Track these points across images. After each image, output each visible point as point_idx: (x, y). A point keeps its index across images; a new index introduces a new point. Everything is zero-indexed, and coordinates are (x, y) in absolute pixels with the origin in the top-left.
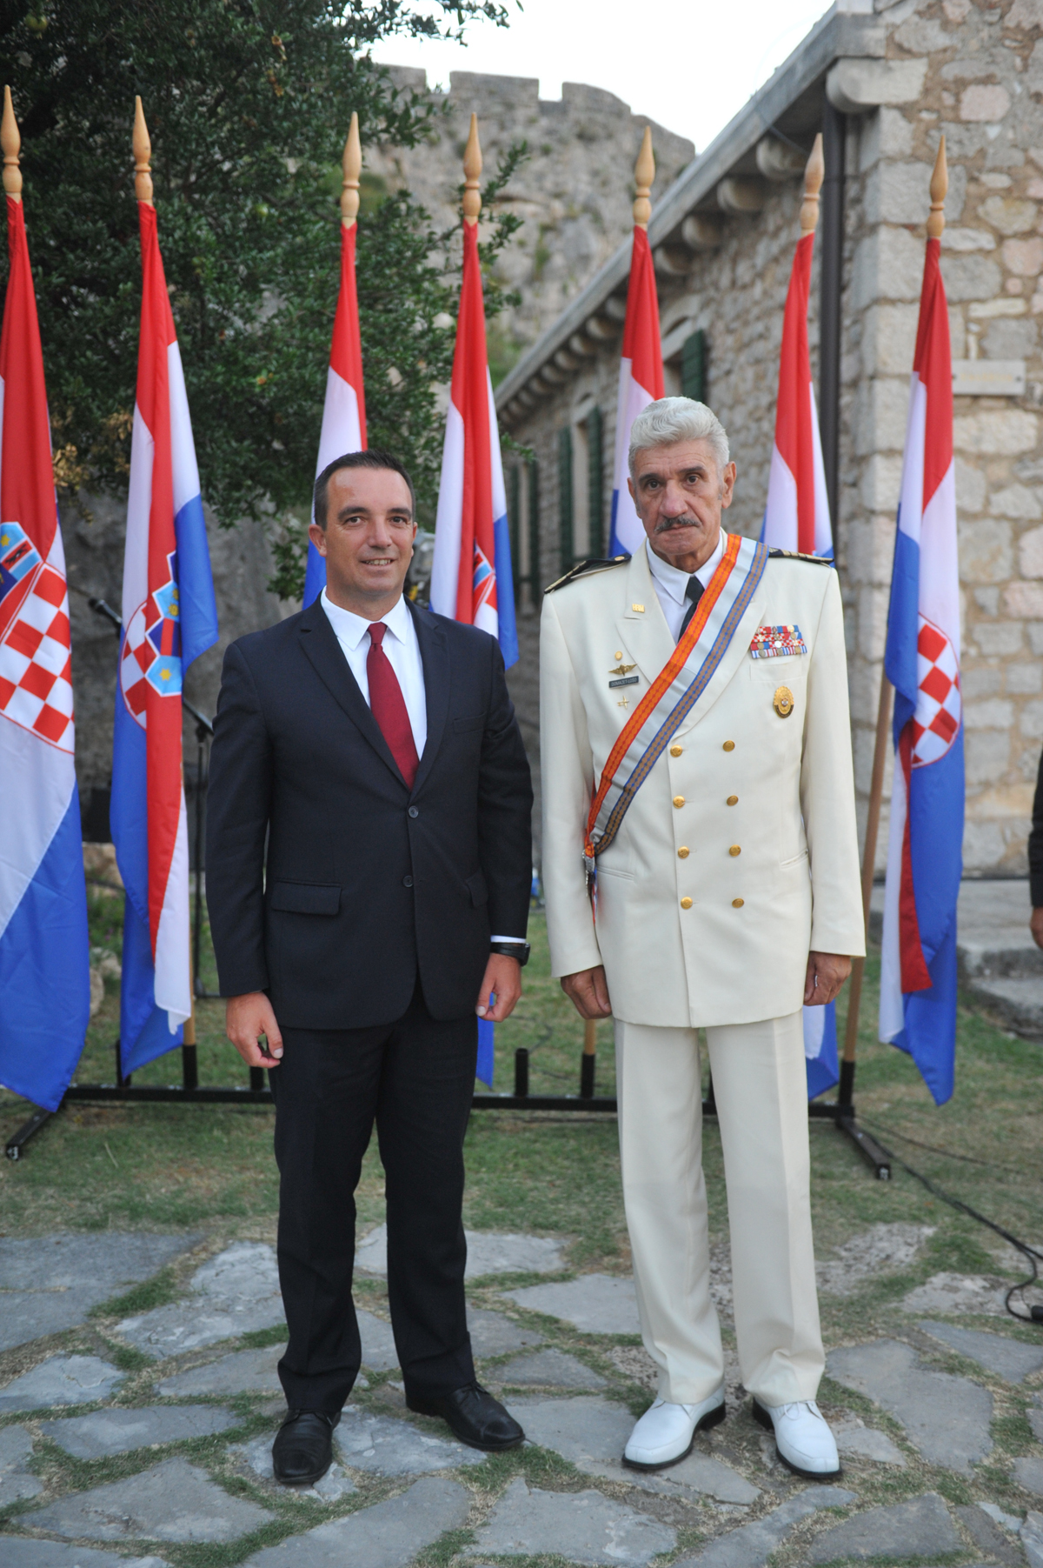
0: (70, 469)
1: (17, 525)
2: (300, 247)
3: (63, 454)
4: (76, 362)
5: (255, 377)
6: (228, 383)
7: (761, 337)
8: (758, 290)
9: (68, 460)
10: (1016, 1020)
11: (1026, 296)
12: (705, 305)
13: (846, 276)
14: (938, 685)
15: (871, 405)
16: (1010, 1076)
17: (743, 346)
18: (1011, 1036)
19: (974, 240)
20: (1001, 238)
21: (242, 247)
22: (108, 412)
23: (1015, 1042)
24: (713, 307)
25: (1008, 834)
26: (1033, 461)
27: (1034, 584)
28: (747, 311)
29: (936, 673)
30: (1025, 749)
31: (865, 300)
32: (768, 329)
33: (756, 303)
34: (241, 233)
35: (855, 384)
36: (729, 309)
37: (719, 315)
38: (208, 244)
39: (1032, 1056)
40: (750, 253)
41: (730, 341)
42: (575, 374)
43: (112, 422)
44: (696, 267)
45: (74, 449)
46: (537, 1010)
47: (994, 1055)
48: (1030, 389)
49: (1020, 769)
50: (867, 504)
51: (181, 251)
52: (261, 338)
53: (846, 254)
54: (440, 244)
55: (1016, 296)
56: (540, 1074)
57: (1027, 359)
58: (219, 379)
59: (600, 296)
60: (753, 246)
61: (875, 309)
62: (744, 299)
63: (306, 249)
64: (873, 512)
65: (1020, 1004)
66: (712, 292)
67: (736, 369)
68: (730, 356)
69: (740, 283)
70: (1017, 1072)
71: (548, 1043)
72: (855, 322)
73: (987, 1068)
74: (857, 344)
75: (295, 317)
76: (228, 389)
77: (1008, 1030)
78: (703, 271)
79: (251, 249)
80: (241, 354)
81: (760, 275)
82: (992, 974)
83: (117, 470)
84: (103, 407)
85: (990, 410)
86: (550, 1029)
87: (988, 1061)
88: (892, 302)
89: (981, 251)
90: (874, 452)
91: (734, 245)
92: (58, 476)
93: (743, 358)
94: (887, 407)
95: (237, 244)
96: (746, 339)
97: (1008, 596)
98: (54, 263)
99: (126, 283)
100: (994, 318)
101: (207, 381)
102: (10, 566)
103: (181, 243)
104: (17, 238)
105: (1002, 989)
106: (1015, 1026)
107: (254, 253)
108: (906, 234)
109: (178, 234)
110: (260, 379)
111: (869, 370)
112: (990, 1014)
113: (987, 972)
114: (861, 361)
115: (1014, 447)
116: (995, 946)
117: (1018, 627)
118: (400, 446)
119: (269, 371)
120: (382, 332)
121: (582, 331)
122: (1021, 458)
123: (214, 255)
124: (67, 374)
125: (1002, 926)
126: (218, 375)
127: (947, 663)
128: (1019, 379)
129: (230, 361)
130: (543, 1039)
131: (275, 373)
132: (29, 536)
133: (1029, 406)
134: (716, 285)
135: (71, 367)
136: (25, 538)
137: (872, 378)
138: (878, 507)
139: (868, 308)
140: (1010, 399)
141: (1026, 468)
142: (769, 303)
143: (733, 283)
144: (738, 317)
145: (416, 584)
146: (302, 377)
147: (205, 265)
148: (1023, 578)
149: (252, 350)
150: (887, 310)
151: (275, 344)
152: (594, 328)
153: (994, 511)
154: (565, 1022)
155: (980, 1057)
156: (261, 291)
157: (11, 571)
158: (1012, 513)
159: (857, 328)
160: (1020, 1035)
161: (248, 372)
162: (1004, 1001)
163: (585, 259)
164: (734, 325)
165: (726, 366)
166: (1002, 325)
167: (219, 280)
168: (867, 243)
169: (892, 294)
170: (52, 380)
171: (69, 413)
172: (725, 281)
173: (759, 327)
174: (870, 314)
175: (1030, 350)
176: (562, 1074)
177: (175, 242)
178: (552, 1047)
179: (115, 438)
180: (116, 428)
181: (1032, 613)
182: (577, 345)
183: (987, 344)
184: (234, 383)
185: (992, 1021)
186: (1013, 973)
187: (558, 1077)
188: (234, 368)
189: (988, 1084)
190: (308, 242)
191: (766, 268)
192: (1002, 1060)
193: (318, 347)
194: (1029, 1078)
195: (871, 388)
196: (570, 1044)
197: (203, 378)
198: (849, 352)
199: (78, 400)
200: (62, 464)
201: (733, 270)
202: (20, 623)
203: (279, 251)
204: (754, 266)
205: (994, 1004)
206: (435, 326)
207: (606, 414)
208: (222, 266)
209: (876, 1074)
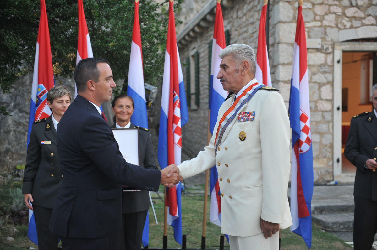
0: (57, 69)
1: (42, 85)
2: (122, 7)
3: (55, 65)
4: (58, 39)
5: (109, 43)
6: (102, 45)
7: (245, 32)
8: (244, 19)
9: (56, 67)
10: (325, 226)
11: (321, 21)
12: (229, 23)
13: (270, 15)
14: (306, 130)
15: (278, 51)
16: (324, 243)
17: (240, 35)
18: (324, 231)
19: (306, 5)
20: (314, 5)
21: (105, 7)
22: (67, 53)
23: (325, 233)
24: (231, 23)
25: (319, 172)
26: (324, 67)
27: (325, 101)
28: (241, 25)
29: (306, 126)
30: (323, 148)
31: (276, 22)
32: (247, 30)
33: (244, 22)
34: (104, 4)
35: (273, 45)
36: (236, 24)
37: (233, 26)
38: (96, 7)
39: (330, 237)
40: (242, 9)
41: (236, 33)
42: (191, 42)
43: (69, 56)
44: (226, 12)
45: (58, 63)
46: (186, 224)
47: (319, 236)
48: (323, 47)
49: (322, 154)
50: (277, 79)
51: (88, 8)
52: (111, 33)
53: (270, 9)
54: (160, 7)
55: (318, 21)
56: (188, 243)
57: (321, 38)
58: (99, 44)
59: (199, 20)
60: (243, 7)
61: (279, 24)
62: (240, 21)
63: (123, 8)
64: (279, 81)
65: (326, 222)
66: (231, 19)
67: (238, 41)
68: (237, 37)
69: (239, 17)
70: (326, 242)
71: (190, 233)
72: (273, 28)
73: (318, 240)
74: (273, 34)
75: (120, 27)
76: (102, 47)
77: (323, 229)
78: (228, 13)
79: (107, 8)
80: (105, 37)
81: (245, 15)
82: (317, 213)
83: (70, 69)
84: (66, 52)
85: (311, 52)
86: (190, 229)
87: (318, 238)
88: (283, 22)
89: (308, 8)
90: (279, 64)
91: (237, 6)
92: (54, 71)
93: (240, 38)
94: (283, 52)
95: (103, 6)
96: (241, 32)
97: (317, 105)
98: (52, 12)
99: (73, 17)
100: (312, 27)
101: (96, 44)
102: (41, 97)
103: (88, 6)
104: (43, 5)
105: (320, 217)
106: (324, 228)
107: (108, 9)
108: (287, 4)
109: (87, 4)
110: (111, 44)
111: (277, 41)
112: (317, 224)
113: (316, 212)
114: (275, 39)
115: (319, 63)
116: (318, 205)
117: (321, 113)
118: (149, 62)
119: (114, 42)
120: (144, 31)
121: (193, 30)
122: (320, 66)
123: (97, 10)
124: (56, 42)
125: (319, 199)
126: (99, 43)
127: (308, 124)
128: (319, 44)
129: (102, 39)
130: (189, 232)
131: (115, 42)
132: (46, 88)
133: (322, 51)
134: (232, 17)
135: (56, 40)
136: (45, 89)
137: (278, 43)
138: (280, 79)
139: (276, 24)
140: (317, 50)
141: (322, 68)
142: (248, 22)
143: (237, 17)
144: (239, 26)
145: (151, 101)
146: (123, 44)
147: (95, 12)
148: (322, 99)
149: (108, 36)
150: (282, 24)
151: (115, 34)
152: (197, 29)
153: (313, 81)
154: (194, 227)
155: (315, 237)
156: (110, 19)
157: (41, 98)
158: (318, 81)
159: (274, 30)
160: (326, 230)
161: (107, 42)
162: (321, 221)
163: (192, 10)
164: (237, 29)
165: (235, 40)
166: (314, 29)
167: (99, 17)
168: (276, 6)
169: (283, 20)
170: (52, 44)
171: (56, 53)
172: (235, 16)
173: (245, 29)
174: (277, 26)
175: (322, 36)
176: (195, 243)
177: (87, 6)
178: (191, 235)
179: (69, 60)
180: (70, 58)
181: (325, 110)
182: (191, 34)
183: (310, 34)
184: (103, 45)
185: (318, 227)
186: (323, 213)
187: (194, 243)
188: (103, 41)
189: (319, 245)
190: (124, 6)
191: (246, 13)
192: (321, 238)
193: (127, 35)
194: (330, 243)
195: (278, 46)
196: (197, 234)
197: (94, 44)
198: (271, 36)
199: (59, 50)
200: (55, 68)
201: (237, 13)
202: (43, 113)
203: (116, 8)
204: (243, 12)
205: (318, 222)
206: (159, 29)
207: (200, 53)
208: (100, 12)
209: (286, 242)
